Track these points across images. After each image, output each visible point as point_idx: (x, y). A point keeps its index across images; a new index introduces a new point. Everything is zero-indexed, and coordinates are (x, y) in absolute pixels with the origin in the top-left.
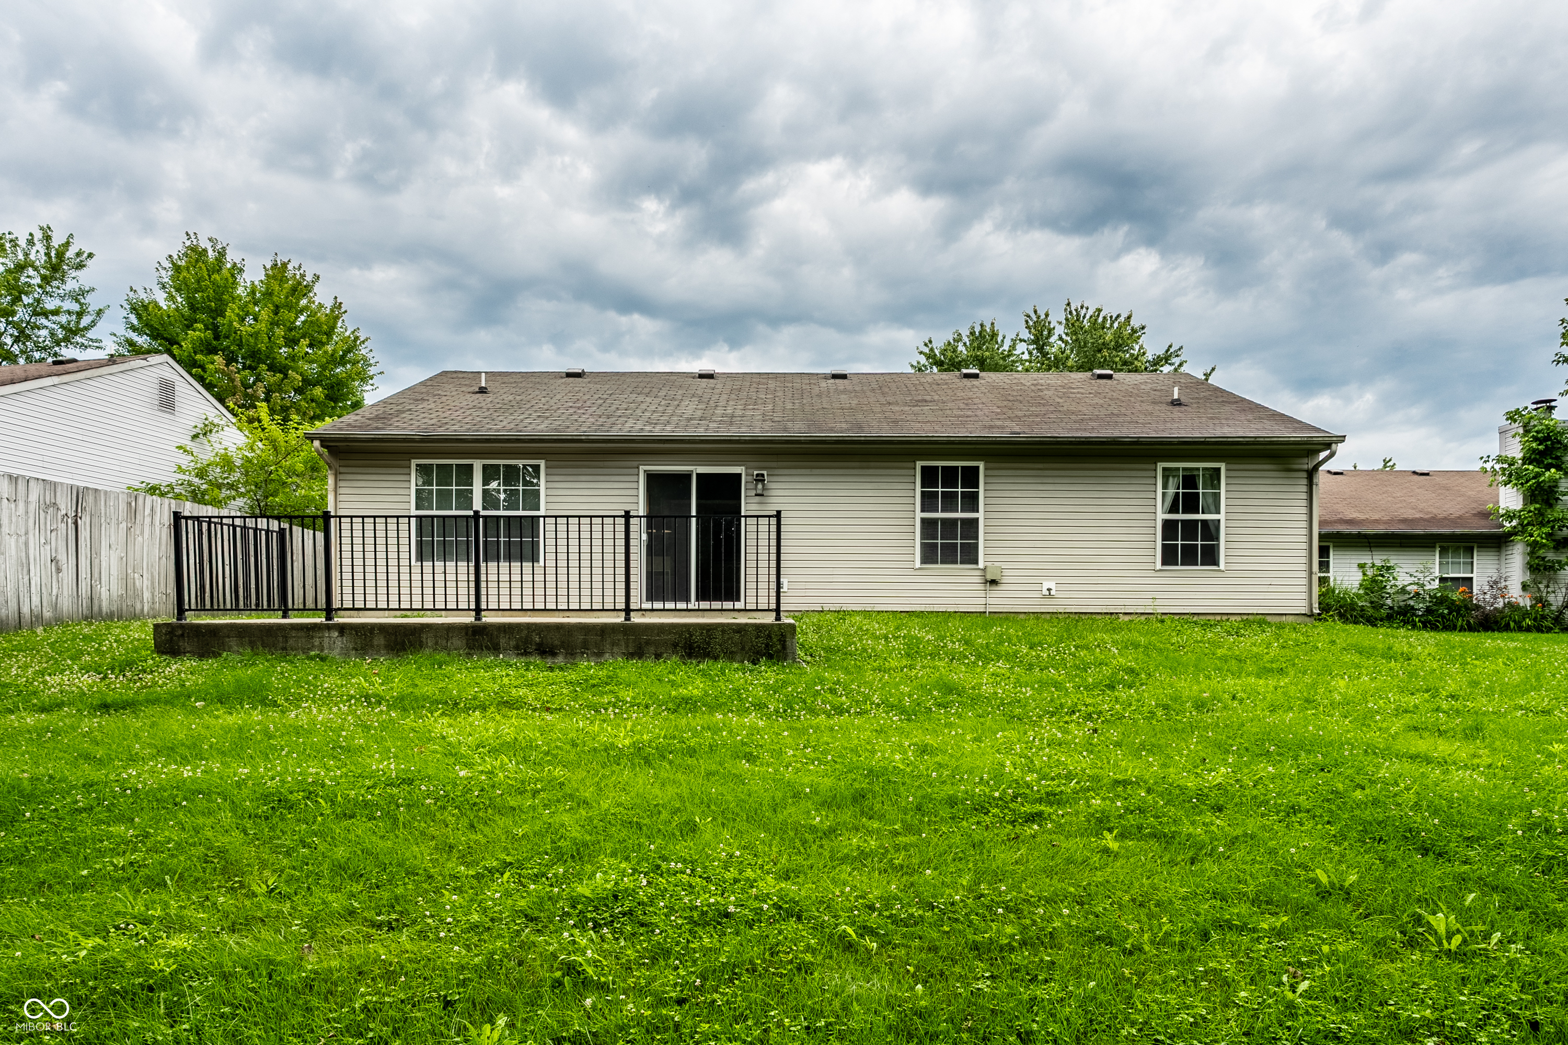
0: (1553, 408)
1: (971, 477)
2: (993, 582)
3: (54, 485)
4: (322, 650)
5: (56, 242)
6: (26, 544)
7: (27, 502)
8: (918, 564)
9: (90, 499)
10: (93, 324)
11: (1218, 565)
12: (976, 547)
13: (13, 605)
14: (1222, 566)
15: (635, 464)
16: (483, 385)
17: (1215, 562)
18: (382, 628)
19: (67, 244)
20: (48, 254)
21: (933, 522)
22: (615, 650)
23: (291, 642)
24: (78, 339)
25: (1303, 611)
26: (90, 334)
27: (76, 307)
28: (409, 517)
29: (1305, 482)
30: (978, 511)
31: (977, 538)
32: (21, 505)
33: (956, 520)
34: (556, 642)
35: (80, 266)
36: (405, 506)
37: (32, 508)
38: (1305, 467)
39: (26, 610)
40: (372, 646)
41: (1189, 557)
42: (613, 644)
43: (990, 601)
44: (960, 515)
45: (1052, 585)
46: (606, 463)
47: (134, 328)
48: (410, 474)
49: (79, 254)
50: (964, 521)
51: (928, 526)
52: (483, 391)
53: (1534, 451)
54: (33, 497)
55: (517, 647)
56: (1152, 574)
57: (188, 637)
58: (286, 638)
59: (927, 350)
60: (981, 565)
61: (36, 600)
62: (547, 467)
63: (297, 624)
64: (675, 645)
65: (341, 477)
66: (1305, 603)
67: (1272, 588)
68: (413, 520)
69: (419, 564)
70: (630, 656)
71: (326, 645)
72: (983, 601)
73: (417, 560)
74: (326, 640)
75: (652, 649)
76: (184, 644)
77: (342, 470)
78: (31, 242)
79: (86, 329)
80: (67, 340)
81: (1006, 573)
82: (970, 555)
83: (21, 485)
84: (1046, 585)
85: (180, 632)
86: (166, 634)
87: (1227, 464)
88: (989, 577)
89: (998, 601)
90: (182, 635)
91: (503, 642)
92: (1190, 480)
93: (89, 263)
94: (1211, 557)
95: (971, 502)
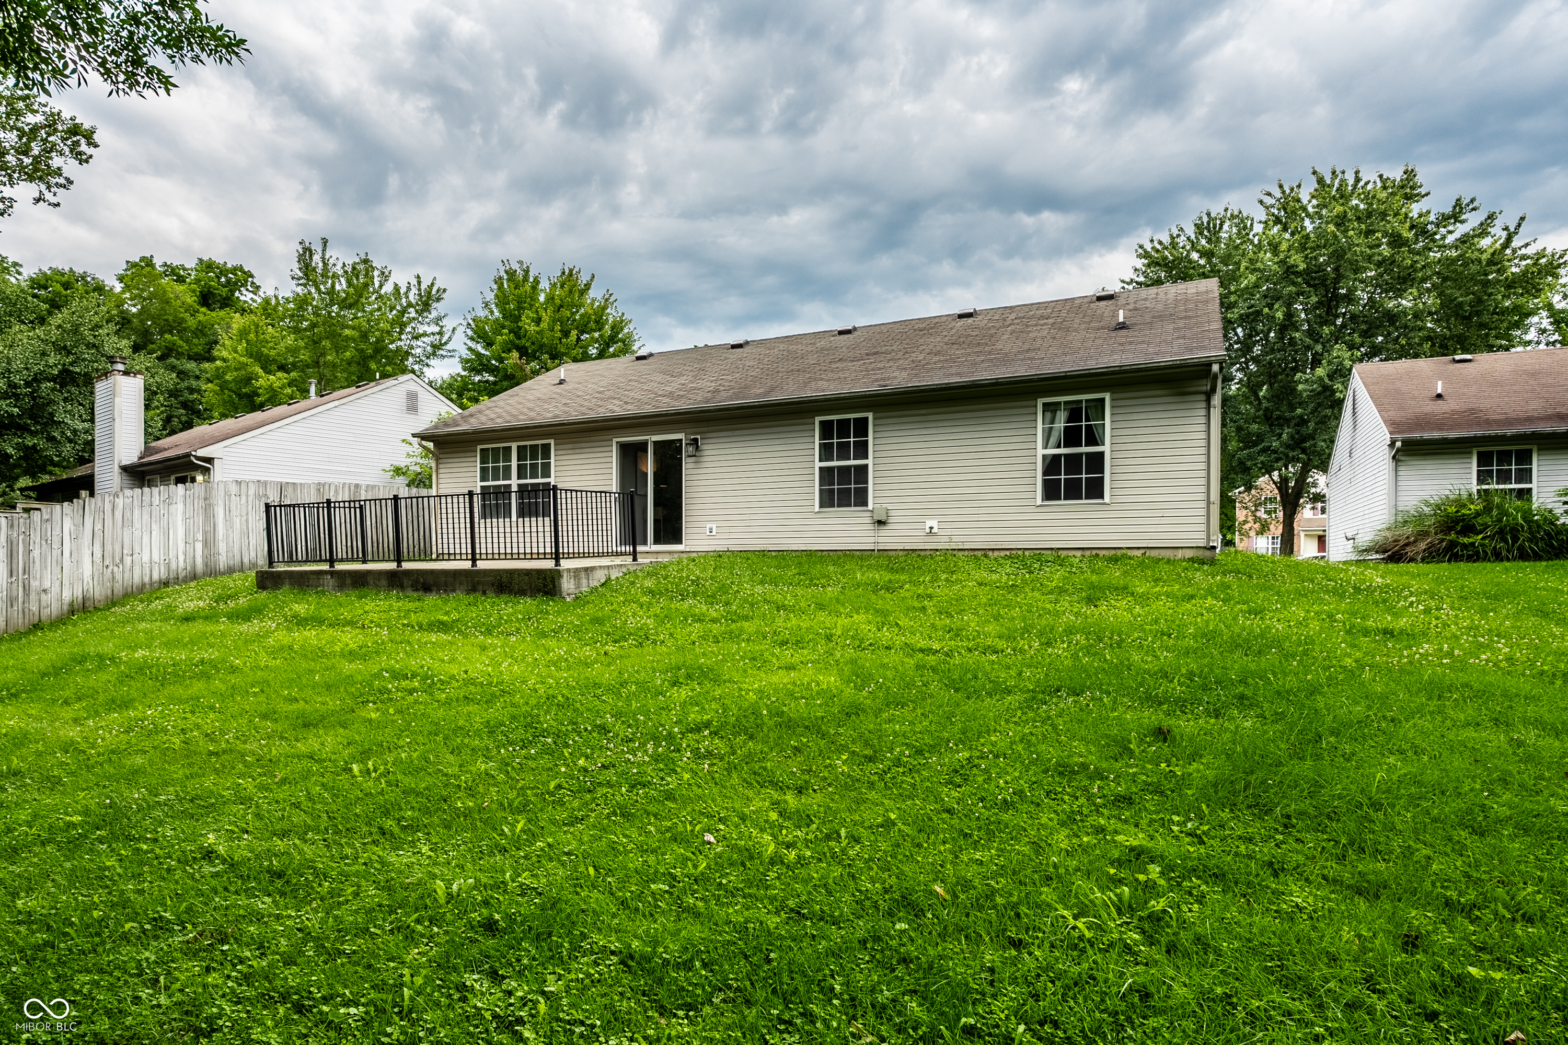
1: (861, 427)
2: (880, 523)
3: (266, 483)
4: (324, 588)
5: (424, 286)
6: (247, 521)
7: (247, 496)
8: (817, 508)
9: (290, 489)
10: (450, 338)
11: (1102, 497)
12: (865, 490)
13: (238, 559)
14: (1107, 498)
15: (611, 437)
16: (563, 377)
17: (1101, 496)
18: (349, 572)
19: (432, 284)
20: (420, 295)
21: (830, 470)
24: (441, 352)
25: (1201, 544)
26: (448, 347)
27: (437, 329)
29: (1204, 405)
30: (867, 458)
31: (867, 482)
32: (244, 498)
33: (849, 467)
35: (438, 300)
36: (475, 479)
37: (250, 499)
38: (1204, 388)
39: (246, 560)
41: (1073, 492)
42: (461, 584)
43: (881, 540)
44: (852, 462)
45: (933, 523)
46: (592, 438)
47: (472, 339)
48: (477, 456)
49: (438, 291)
50: (856, 467)
51: (826, 474)
52: (561, 382)
54: (251, 492)
55: (412, 586)
56: (1032, 509)
60: (870, 507)
61: (253, 554)
62: (555, 444)
64: (493, 585)
65: (440, 461)
66: (1203, 535)
67: (1164, 520)
69: (482, 521)
71: (325, 584)
72: (872, 540)
73: (481, 518)
74: (325, 581)
75: (480, 587)
77: (441, 456)
78: (409, 289)
79: (446, 343)
80: (434, 354)
81: (891, 513)
82: (861, 499)
83: (243, 486)
84: (929, 523)
86: (260, 577)
87: (1112, 393)
88: (876, 518)
89: (890, 539)
92: (1075, 413)
93: (444, 296)
94: (1096, 490)
95: (862, 450)
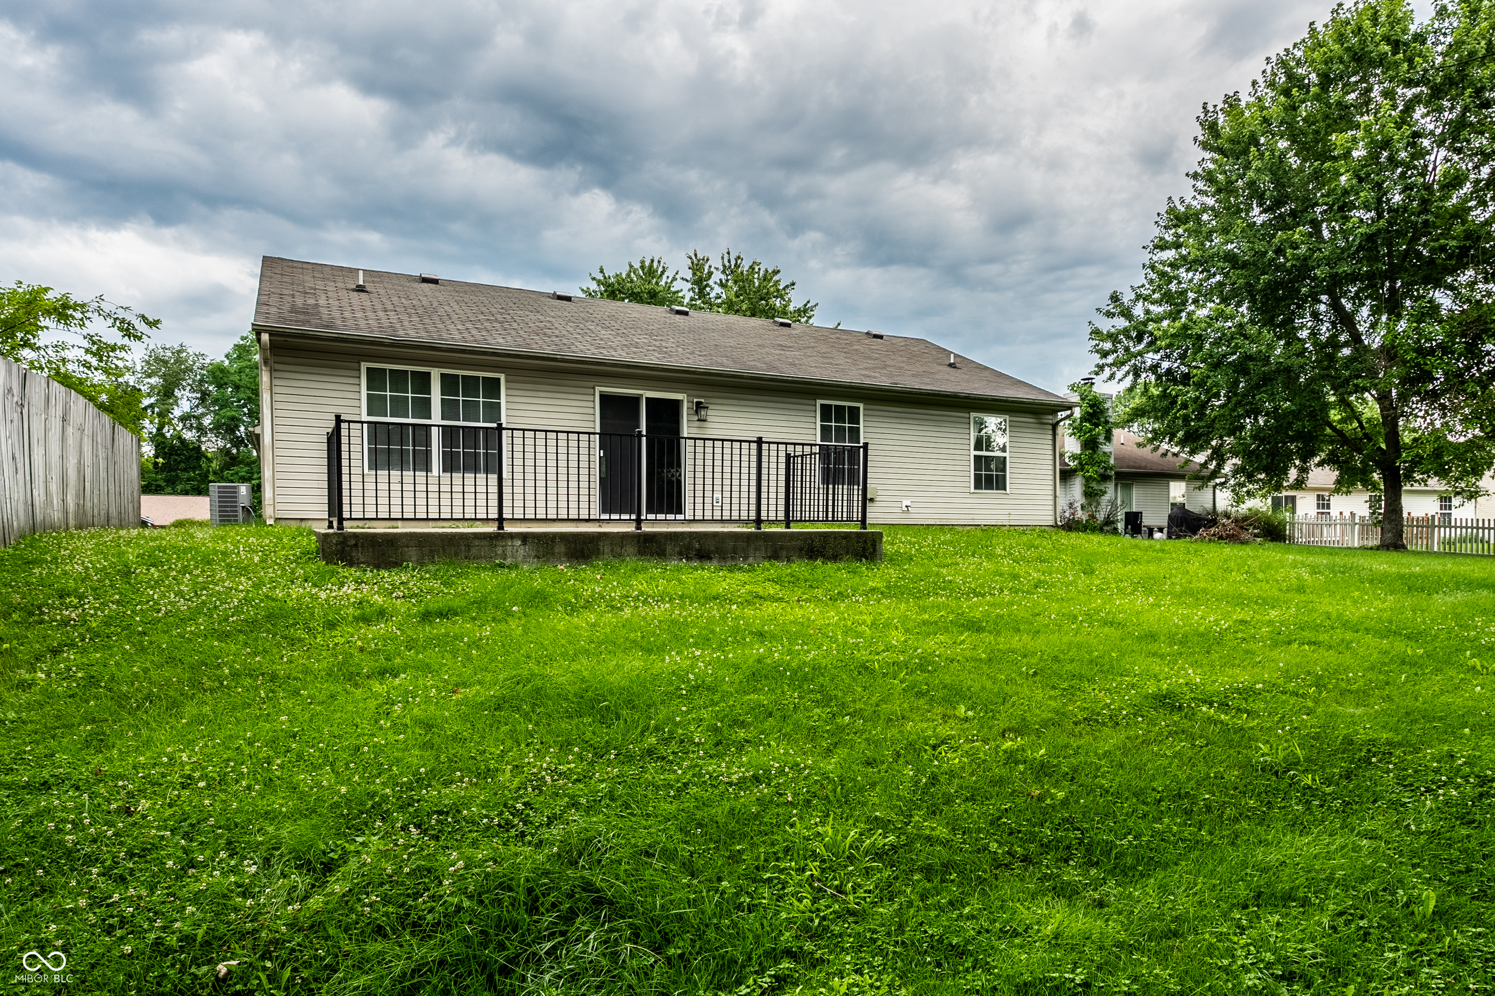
0: (1093, 384)
2: (872, 500)
4: (505, 559)
11: (1005, 490)
14: (1008, 490)
15: (591, 384)
16: (361, 283)
18: (563, 536)
22: (757, 554)
23: (474, 551)
25: (1052, 523)
28: (362, 423)
29: (1051, 433)
34: (713, 548)
36: (356, 411)
38: (1052, 422)
40: (553, 554)
41: (989, 486)
43: (871, 515)
45: (908, 503)
46: (564, 382)
48: (359, 377)
52: (360, 289)
53: (1088, 413)
56: (968, 495)
57: (362, 547)
58: (469, 547)
59: (600, 277)
62: (507, 381)
63: (481, 534)
64: (801, 550)
65: (275, 374)
66: (1052, 518)
67: (1035, 507)
68: (365, 426)
69: (374, 472)
70: (769, 558)
71: (509, 554)
73: (370, 468)
74: (509, 549)
75: (784, 553)
76: (358, 555)
77: (278, 366)
81: (879, 493)
84: (905, 503)
85: (353, 542)
86: (337, 545)
87: (1009, 416)
88: (869, 496)
89: (877, 515)
90: (356, 545)
91: (669, 549)
95: (855, 436)
